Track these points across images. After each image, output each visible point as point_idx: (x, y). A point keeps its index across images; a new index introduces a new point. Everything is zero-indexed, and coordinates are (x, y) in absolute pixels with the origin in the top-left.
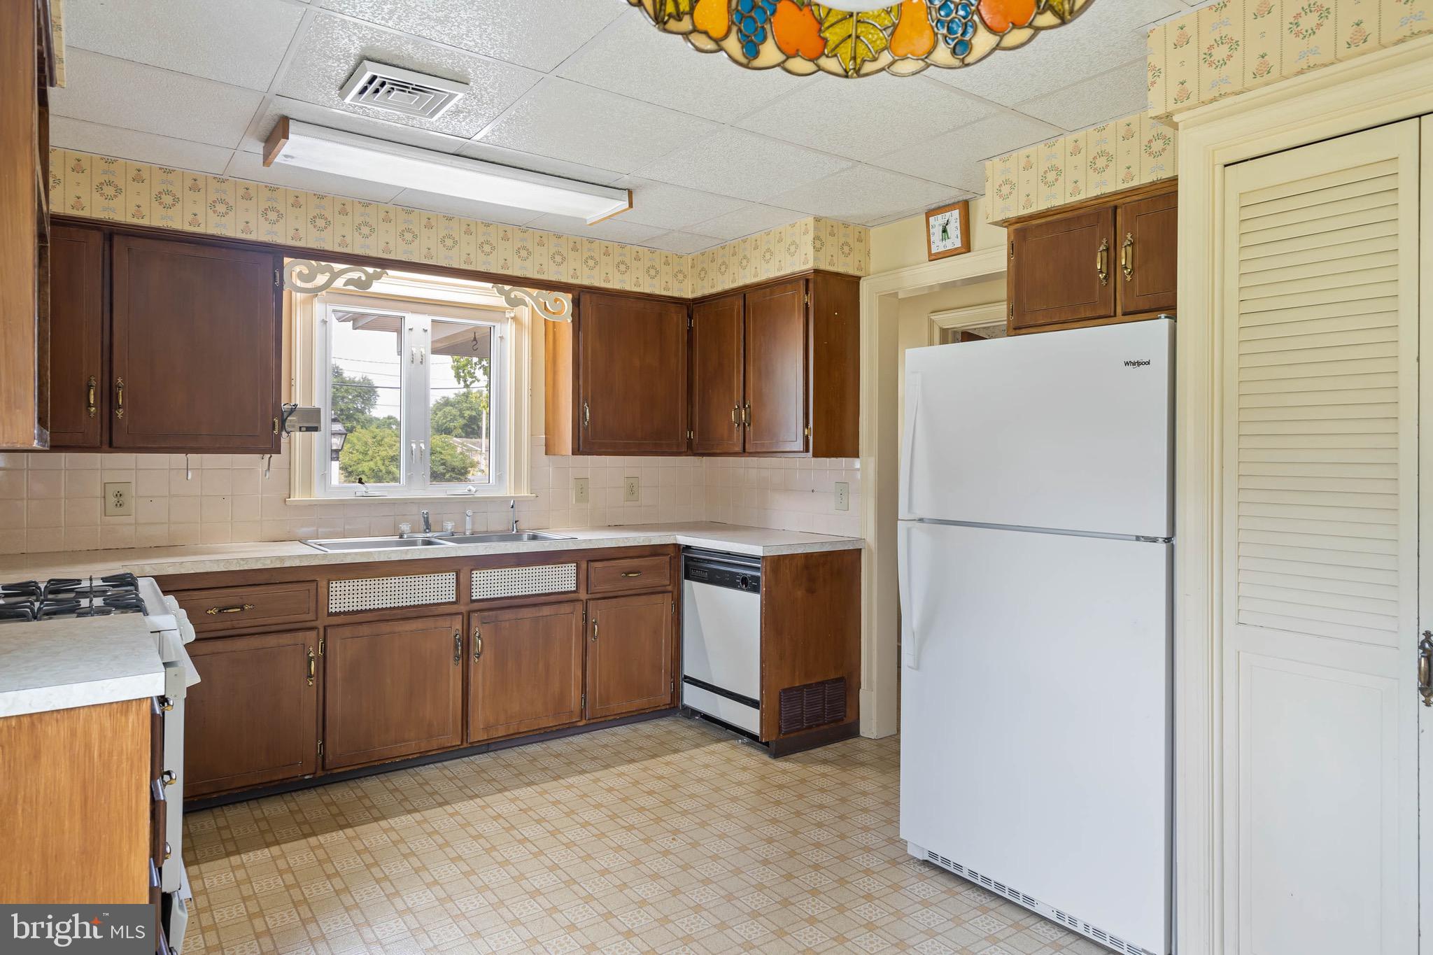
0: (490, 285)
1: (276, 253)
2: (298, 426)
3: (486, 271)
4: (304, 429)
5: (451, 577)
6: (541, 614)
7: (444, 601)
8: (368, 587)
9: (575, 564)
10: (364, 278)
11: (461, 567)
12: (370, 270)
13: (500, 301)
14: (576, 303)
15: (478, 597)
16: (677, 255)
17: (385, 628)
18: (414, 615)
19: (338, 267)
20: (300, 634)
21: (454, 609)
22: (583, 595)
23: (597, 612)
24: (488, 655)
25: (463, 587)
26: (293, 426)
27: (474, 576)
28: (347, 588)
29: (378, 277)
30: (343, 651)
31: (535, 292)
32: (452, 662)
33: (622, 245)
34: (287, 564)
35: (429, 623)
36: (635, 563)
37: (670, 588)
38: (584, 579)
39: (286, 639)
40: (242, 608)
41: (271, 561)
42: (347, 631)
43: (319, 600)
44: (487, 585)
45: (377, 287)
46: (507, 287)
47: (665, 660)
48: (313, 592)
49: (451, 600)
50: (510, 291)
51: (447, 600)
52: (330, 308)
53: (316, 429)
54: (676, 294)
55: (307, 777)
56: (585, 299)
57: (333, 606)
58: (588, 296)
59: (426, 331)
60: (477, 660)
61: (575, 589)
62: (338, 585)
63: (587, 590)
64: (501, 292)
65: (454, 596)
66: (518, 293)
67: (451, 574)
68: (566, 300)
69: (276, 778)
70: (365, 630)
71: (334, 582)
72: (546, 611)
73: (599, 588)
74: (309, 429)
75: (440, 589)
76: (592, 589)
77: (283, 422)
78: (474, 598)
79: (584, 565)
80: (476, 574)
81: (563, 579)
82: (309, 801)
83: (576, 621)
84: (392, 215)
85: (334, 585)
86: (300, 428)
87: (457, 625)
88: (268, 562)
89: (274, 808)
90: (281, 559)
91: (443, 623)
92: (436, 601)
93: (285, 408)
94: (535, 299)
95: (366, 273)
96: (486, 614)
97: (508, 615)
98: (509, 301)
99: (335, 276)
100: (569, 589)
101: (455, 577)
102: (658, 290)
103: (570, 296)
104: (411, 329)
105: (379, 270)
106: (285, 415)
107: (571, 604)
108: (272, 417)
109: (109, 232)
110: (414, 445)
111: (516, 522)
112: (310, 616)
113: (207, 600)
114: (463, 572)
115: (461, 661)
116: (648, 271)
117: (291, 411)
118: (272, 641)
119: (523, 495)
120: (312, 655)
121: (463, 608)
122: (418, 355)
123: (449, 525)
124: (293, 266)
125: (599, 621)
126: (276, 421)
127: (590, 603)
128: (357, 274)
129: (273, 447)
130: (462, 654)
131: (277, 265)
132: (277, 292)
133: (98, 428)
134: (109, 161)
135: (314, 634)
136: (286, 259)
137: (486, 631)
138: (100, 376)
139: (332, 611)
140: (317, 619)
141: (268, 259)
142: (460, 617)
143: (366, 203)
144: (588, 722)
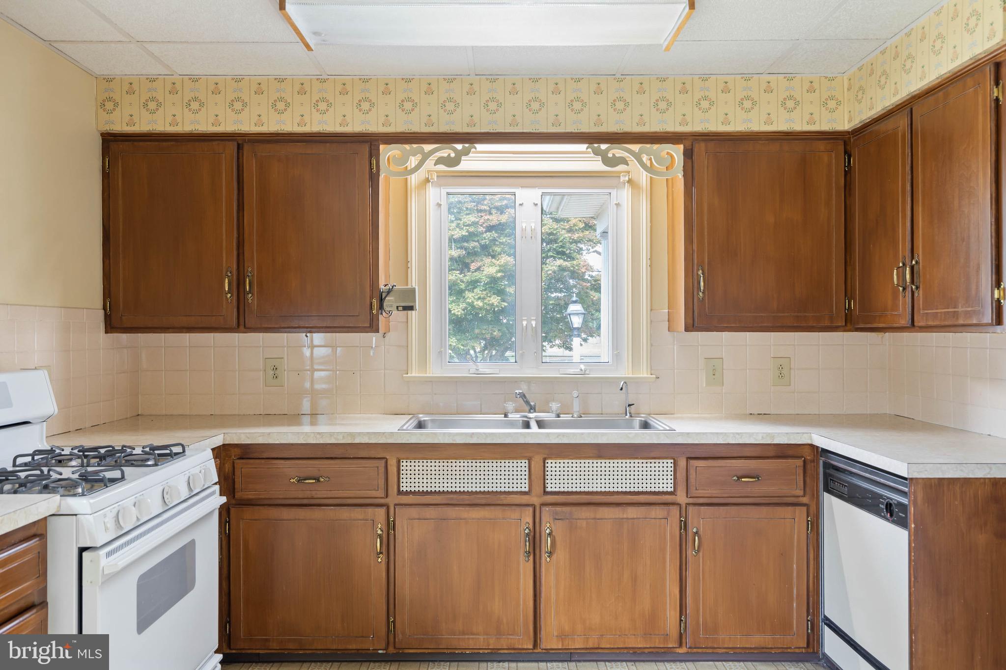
0: (583, 147)
1: (370, 143)
2: (395, 305)
3: (576, 131)
4: (400, 308)
5: (523, 465)
6: (625, 516)
7: (515, 490)
8: (437, 468)
9: (672, 461)
10: (453, 155)
11: (539, 455)
12: (459, 147)
13: (597, 165)
14: (688, 154)
15: (554, 490)
16: (826, 77)
17: (452, 512)
18: (483, 502)
19: (428, 147)
20: (370, 510)
21: (525, 499)
22: (682, 498)
23: (699, 520)
24: (561, 554)
25: (538, 477)
26: (391, 306)
27: (549, 465)
28: (417, 468)
29: (466, 152)
30: (411, 532)
31: (635, 147)
32: (522, 558)
33: (747, 77)
34: (357, 441)
35: (496, 512)
36: (753, 464)
37: (805, 500)
38: (683, 479)
39: (358, 513)
40: (318, 480)
41: (343, 437)
42: (414, 512)
43: (390, 481)
44: (563, 476)
45: (466, 164)
46: (604, 147)
47: (798, 589)
48: (382, 470)
49: (523, 489)
50: (607, 150)
51: (519, 489)
52: (444, 191)
53: (411, 308)
54: (825, 127)
55: (379, 651)
56: (700, 148)
57: (404, 484)
58: (703, 145)
59: (536, 205)
60: (548, 559)
61: (672, 489)
62: (408, 464)
63: (687, 493)
64: (596, 152)
65: (527, 485)
66: (617, 151)
67: (523, 461)
68: (677, 152)
70: (431, 512)
71: (405, 461)
72: (632, 512)
73: (701, 492)
74: (406, 308)
75: (512, 476)
76: (693, 492)
77: (381, 300)
78: (549, 489)
79: (682, 463)
80: (550, 463)
81: (661, 476)
83: (672, 528)
84: (476, 87)
85: (404, 464)
86: (397, 307)
87: (527, 517)
88: (340, 437)
90: (351, 434)
91: (514, 514)
92: (507, 490)
93: (382, 287)
94: (637, 156)
95: (455, 150)
96: (559, 509)
97: (585, 513)
98: (607, 161)
99: (426, 156)
100: (665, 490)
101: (527, 465)
102: (800, 125)
103: (681, 147)
104: (521, 205)
105: (467, 145)
106: (384, 295)
107: (666, 508)
108: (371, 298)
109: (240, 142)
110: (525, 323)
111: (629, 405)
112: (381, 493)
113: (291, 470)
114: (537, 460)
115: (531, 558)
116: (783, 104)
117: (389, 292)
118: (345, 513)
119: (642, 376)
120: (379, 532)
121: (535, 500)
122: (529, 229)
123: (554, 406)
124: (388, 152)
125: (701, 532)
126: (375, 301)
127: (691, 509)
128: (446, 152)
129: (373, 327)
130: (531, 551)
131: (374, 154)
132: (374, 178)
133: (235, 310)
134: (238, 80)
135: (382, 511)
136: (382, 147)
137: (559, 529)
138: (235, 267)
139: (402, 489)
140: (387, 497)
141: (366, 148)
142: (531, 509)
143: (451, 79)
144: (690, 650)
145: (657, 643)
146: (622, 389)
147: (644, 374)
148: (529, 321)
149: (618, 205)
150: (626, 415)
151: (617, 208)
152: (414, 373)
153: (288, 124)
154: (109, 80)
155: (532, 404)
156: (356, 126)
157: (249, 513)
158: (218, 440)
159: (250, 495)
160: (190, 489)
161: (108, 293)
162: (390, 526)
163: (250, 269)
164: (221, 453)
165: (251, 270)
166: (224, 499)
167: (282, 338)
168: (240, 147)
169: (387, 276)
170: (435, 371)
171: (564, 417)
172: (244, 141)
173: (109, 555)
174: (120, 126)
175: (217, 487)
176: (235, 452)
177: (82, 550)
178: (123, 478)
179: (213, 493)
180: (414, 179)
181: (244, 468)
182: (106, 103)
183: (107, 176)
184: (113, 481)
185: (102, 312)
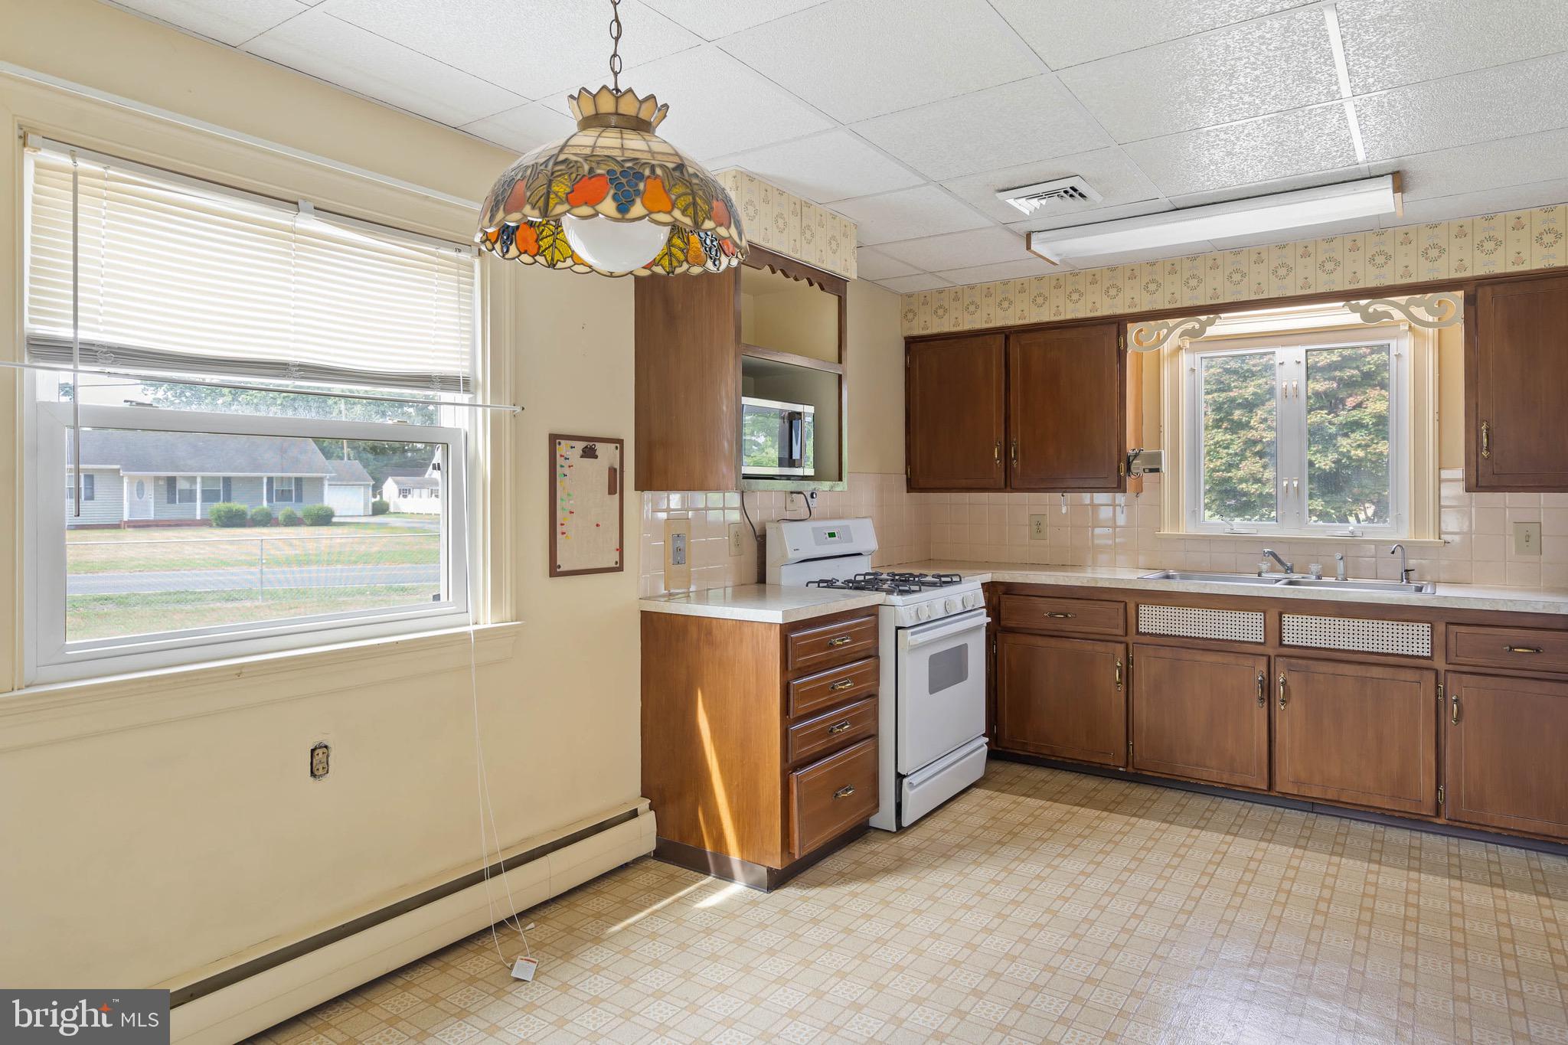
1: (1118, 324)
2: (1142, 468)
3: (1328, 291)
4: (1147, 471)
5: (1259, 617)
6: (1368, 675)
7: (1250, 640)
8: (1173, 614)
9: (1429, 625)
10: (1197, 326)
11: (1277, 609)
12: (1203, 318)
13: (1355, 318)
14: (1470, 301)
15: (1291, 643)
17: (1185, 654)
18: (1218, 648)
19: (1171, 322)
20: (1111, 645)
21: (1260, 649)
22: (1440, 664)
23: (1460, 689)
24: (1297, 704)
25: (1275, 630)
26: (1138, 469)
27: (1286, 619)
28: (1154, 613)
29: (1211, 323)
30: (1147, 670)
31: (1402, 299)
32: (1256, 704)
33: (1549, 209)
34: (1099, 585)
35: (1230, 659)
38: (1442, 645)
39: (1100, 647)
40: (1066, 616)
41: (1088, 581)
42: (1151, 651)
43: (1129, 622)
44: (1299, 631)
45: (1211, 331)
46: (1363, 302)
48: (1121, 611)
49: (1259, 640)
50: (1368, 306)
51: (1254, 640)
52: (1198, 356)
53: (1157, 470)
55: (1121, 769)
56: (1484, 293)
57: (1143, 626)
58: (1489, 289)
59: (1298, 362)
60: (1282, 707)
61: (1429, 654)
62: (1146, 609)
63: (1446, 659)
64: (1354, 310)
65: (1262, 637)
66: (1379, 306)
67: (1259, 614)
68: (1454, 299)
69: (1093, 760)
70: (1166, 653)
71: (1143, 606)
72: (1376, 672)
73: (1462, 660)
74: (1151, 471)
75: (1248, 628)
76: (1453, 658)
77: (1129, 464)
78: (1286, 642)
79: (1441, 628)
80: (1287, 617)
81: (1415, 640)
82: (1116, 788)
83: (1425, 695)
84: (1219, 262)
85: (1143, 608)
86: (1144, 470)
87: (1262, 667)
88: (1085, 581)
89: (1089, 783)
91: (1248, 662)
92: (1241, 639)
93: (1130, 452)
94: (1404, 309)
95: (1199, 321)
96: (1293, 661)
97: (1323, 668)
98: (1366, 316)
99: (1171, 330)
100: (1420, 653)
101: (1262, 617)
103: (1461, 292)
104: (1281, 363)
105: (1212, 316)
106: (1131, 459)
107: (1418, 672)
108: (1119, 461)
109: (1007, 333)
110: (1285, 483)
111: (1406, 571)
112: (1120, 632)
113: (1044, 606)
114: (1273, 614)
115: (1266, 704)
117: (1136, 456)
118: (1088, 646)
119: (1427, 540)
120: (1118, 664)
121: (1271, 652)
122: (1290, 389)
123: (1315, 568)
124: (1133, 329)
125: (1463, 700)
126: (1123, 465)
127: (1450, 676)
128: (1191, 324)
129: (1120, 487)
130: (1266, 698)
131: (1122, 332)
132: (1121, 355)
133: (1003, 473)
134: (1006, 283)
135: (1121, 648)
136: (1129, 325)
137: (1294, 680)
138: (1003, 437)
139: (1140, 630)
140: (1126, 635)
141: (1114, 328)
142: (1265, 659)
143: (1193, 257)
144: (1450, 823)
145: (1408, 807)
146: (1393, 553)
147: (1430, 537)
148: (1291, 481)
149: (1398, 356)
150: (1403, 581)
151: (1397, 359)
152: (1167, 531)
153: (1046, 315)
154: (910, 296)
155: (1289, 564)
156: (1105, 309)
157: (1010, 639)
158: (988, 577)
159: (1012, 624)
160: (964, 607)
161: (909, 461)
162: (1129, 661)
163: (1015, 439)
164: (989, 588)
165: (1017, 440)
166: (989, 620)
167: (1046, 497)
168: (1007, 338)
169: (1139, 440)
170: (1186, 528)
171: (1325, 579)
172: (1010, 332)
173: (913, 634)
174: (918, 331)
175: (984, 611)
176: (1001, 588)
177: (898, 628)
178: (920, 590)
179: (981, 614)
180: (1166, 348)
181: (1007, 602)
182: (908, 314)
183: (908, 370)
184: (914, 591)
185: (905, 476)
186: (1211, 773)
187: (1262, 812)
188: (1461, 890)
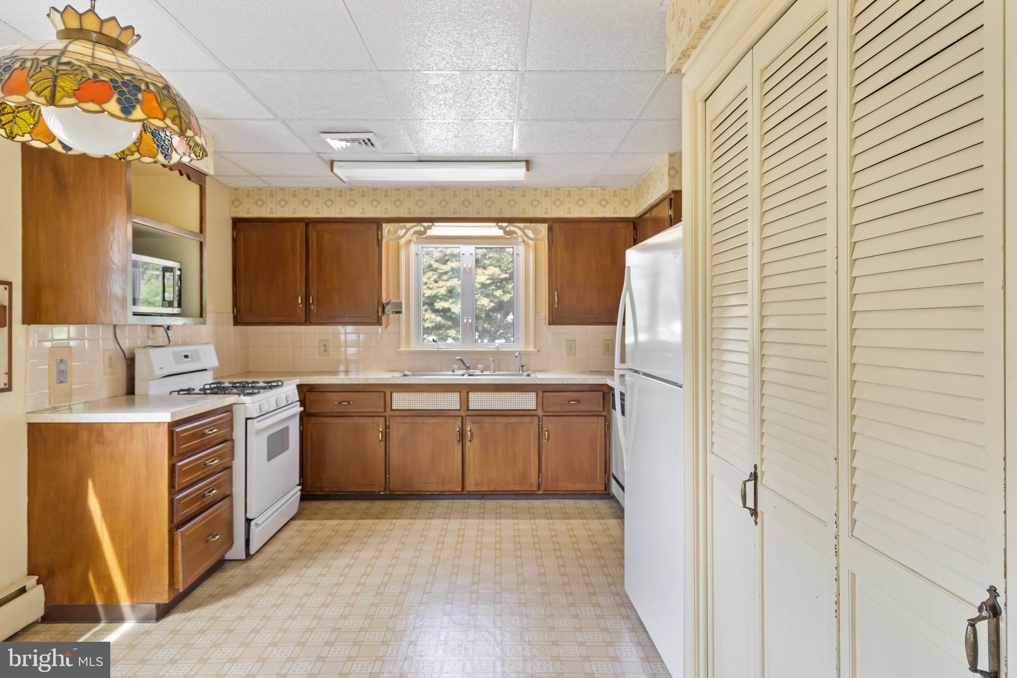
0: (492, 224)
1: (377, 223)
2: (391, 311)
3: (490, 217)
4: (394, 312)
5: (457, 395)
6: (510, 422)
7: (453, 408)
8: (412, 397)
9: (535, 393)
10: (422, 229)
11: (465, 390)
12: (426, 224)
13: (500, 233)
14: (550, 229)
15: (473, 408)
16: (623, 189)
17: (419, 420)
18: (436, 414)
19: (408, 225)
20: (376, 418)
21: (457, 413)
22: (540, 412)
23: (550, 425)
24: (476, 441)
25: (465, 402)
26: (389, 311)
28: (401, 397)
29: (430, 227)
30: (398, 430)
31: (521, 225)
32: (456, 443)
33: (581, 189)
34: (369, 382)
35: (442, 420)
36: (577, 395)
37: (604, 413)
38: (541, 402)
39: (370, 420)
40: (349, 403)
42: (399, 420)
43: (387, 403)
44: (478, 401)
45: (430, 233)
46: (504, 224)
47: (600, 461)
48: (382, 398)
49: (457, 408)
50: (507, 227)
51: (455, 408)
52: (420, 246)
53: (400, 312)
54: (623, 215)
55: (382, 493)
56: (556, 226)
57: (394, 405)
58: (557, 224)
59: (471, 254)
60: (469, 444)
61: (535, 408)
62: (396, 394)
63: (543, 410)
64: (501, 228)
65: (459, 406)
66: (511, 228)
67: (457, 393)
68: (543, 228)
69: (366, 490)
70: (408, 420)
73: (549, 409)
74: (397, 312)
75: (451, 401)
76: (546, 409)
77: (384, 308)
78: (470, 408)
79: (540, 394)
80: (471, 395)
81: (528, 401)
82: (379, 505)
83: (534, 429)
84: (435, 194)
85: (394, 394)
86: (392, 312)
87: (459, 423)
88: (361, 380)
89: (363, 505)
90: (367, 379)
91: (451, 421)
92: (448, 408)
93: (384, 301)
94: (522, 230)
95: (423, 226)
96: (475, 418)
97: (489, 420)
98: (506, 232)
99: (408, 230)
100: (532, 408)
101: (459, 395)
102: (608, 213)
103: (547, 225)
104: (463, 254)
105: (431, 224)
106: (385, 305)
107: (531, 417)
108: (378, 307)
109: (307, 222)
110: (465, 320)
111: (522, 366)
112: (382, 410)
113: (335, 398)
114: (464, 392)
115: (461, 443)
116: (600, 203)
117: (388, 304)
118: (362, 420)
119: (530, 350)
120: (381, 430)
121: (463, 414)
122: (467, 268)
123: (480, 366)
124: (386, 228)
125: (550, 430)
126: (380, 309)
127: (544, 417)
128: (419, 228)
129: (379, 322)
130: (461, 439)
131: (379, 228)
132: (379, 242)
133: (304, 314)
134: (306, 189)
135: (382, 419)
136: (384, 225)
137: (475, 428)
138: (304, 290)
139: (393, 408)
140: (385, 411)
141: (375, 226)
142: (460, 418)
143: (421, 189)
144: (544, 492)
145: (527, 488)
146: (516, 357)
147: (531, 349)
148: (468, 319)
149: (517, 254)
150: (521, 371)
151: (517, 256)
152: (403, 348)
153: (333, 213)
154: (236, 189)
155: (468, 365)
156: (370, 213)
157: (313, 420)
158: (298, 381)
159: (313, 411)
160: (287, 401)
161: (235, 304)
162: (387, 427)
163: (312, 291)
164: (300, 387)
165: (313, 291)
166: (302, 409)
167: (329, 328)
168: (307, 225)
169: (388, 295)
170: (414, 347)
171: (485, 373)
172: (309, 222)
173: (258, 422)
174: (242, 214)
175: (298, 403)
176: (306, 388)
177: (247, 419)
178: (259, 392)
179: (296, 406)
180: (403, 241)
181: (310, 396)
182: (235, 202)
183: (235, 241)
184: (256, 393)
185: (232, 315)
186: (434, 487)
187: (460, 504)
188: (553, 524)
